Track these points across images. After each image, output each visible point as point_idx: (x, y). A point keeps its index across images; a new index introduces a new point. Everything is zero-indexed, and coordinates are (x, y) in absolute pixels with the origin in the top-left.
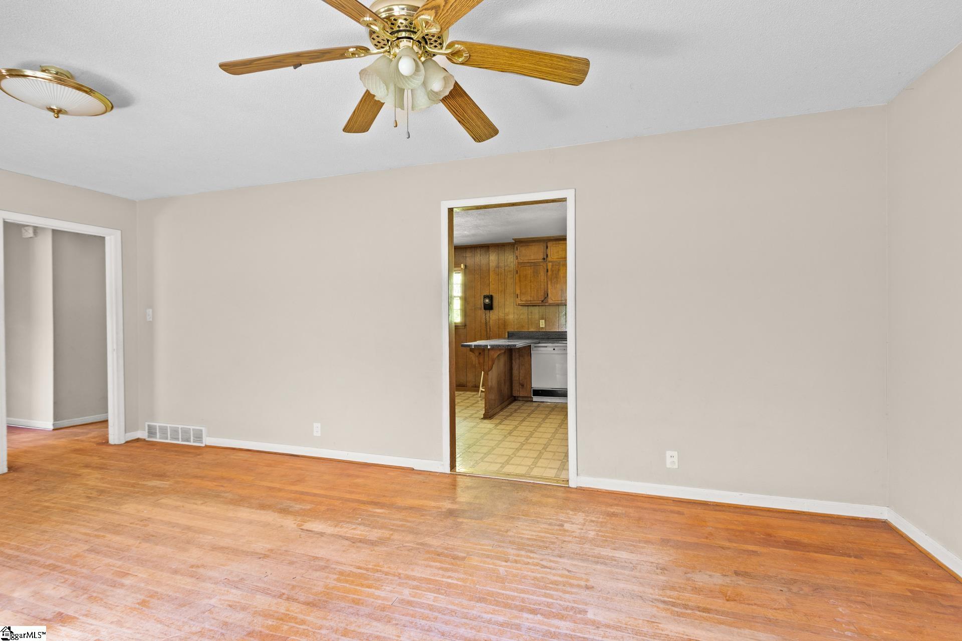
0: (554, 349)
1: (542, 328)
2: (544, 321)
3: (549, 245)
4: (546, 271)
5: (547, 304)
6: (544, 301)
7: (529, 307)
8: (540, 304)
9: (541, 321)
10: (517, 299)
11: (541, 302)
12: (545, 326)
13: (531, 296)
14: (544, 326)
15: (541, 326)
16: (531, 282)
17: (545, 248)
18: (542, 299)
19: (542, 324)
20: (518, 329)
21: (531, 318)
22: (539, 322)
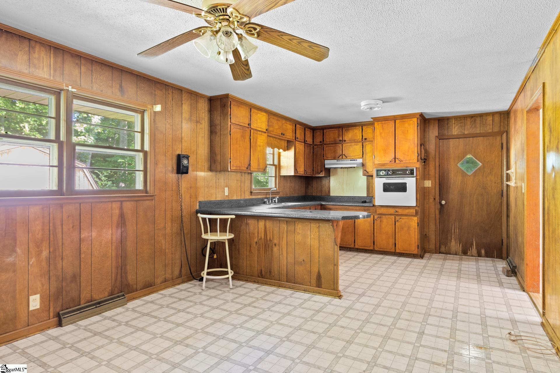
1: (226, 196)
2: (227, 188)
3: (252, 111)
4: (249, 137)
5: (249, 171)
6: (248, 168)
11: (246, 168)
12: (229, 193)
13: (239, 162)
14: (227, 194)
15: (225, 194)
17: (250, 113)
18: (247, 166)
19: (226, 191)
20: (207, 198)
21: (218, 185)
22: (224, 189)
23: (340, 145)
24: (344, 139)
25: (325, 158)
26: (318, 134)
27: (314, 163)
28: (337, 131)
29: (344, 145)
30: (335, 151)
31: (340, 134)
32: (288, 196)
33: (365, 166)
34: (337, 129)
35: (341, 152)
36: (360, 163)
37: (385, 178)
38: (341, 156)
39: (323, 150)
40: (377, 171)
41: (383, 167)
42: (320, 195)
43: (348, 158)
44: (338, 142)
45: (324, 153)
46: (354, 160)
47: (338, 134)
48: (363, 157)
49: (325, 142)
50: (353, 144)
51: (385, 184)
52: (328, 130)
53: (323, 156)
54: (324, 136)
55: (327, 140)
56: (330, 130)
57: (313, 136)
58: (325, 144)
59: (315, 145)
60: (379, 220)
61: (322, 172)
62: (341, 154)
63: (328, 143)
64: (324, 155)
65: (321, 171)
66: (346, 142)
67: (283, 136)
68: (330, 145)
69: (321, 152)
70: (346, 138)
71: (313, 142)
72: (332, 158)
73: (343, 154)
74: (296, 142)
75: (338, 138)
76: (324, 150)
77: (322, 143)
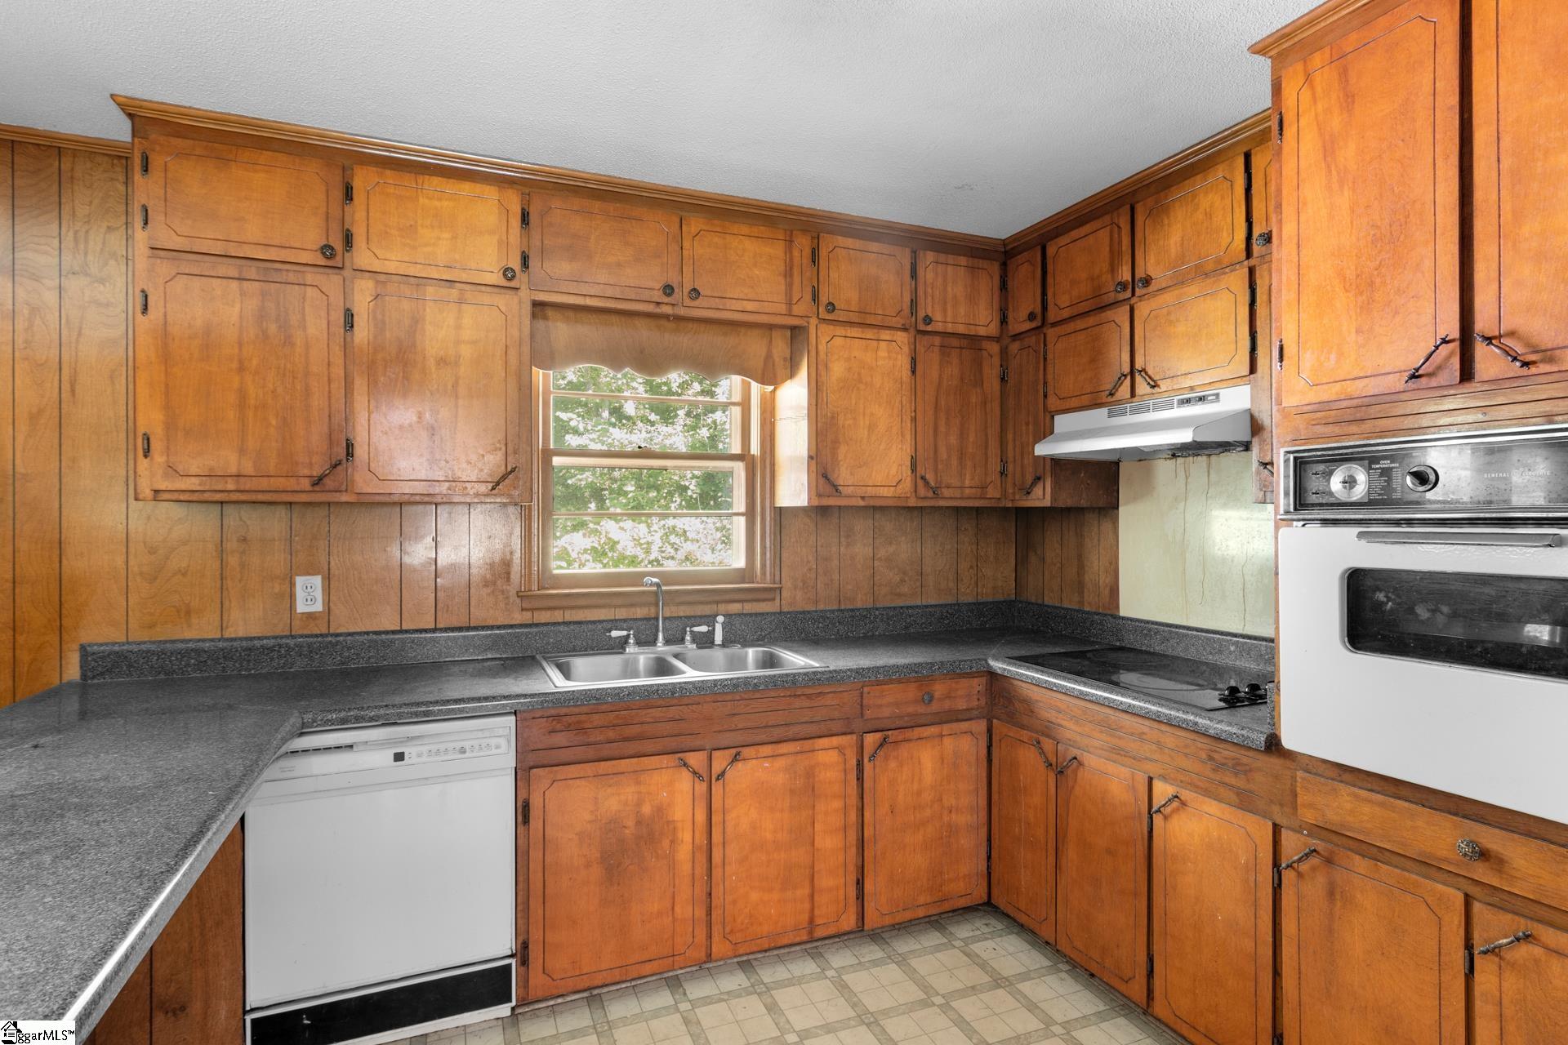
0: (399, 757)
1: (310, 616)
2: (317, 581)
3: (358, 184)
4: (338, 317)
5: (344, 498)
6: (329, 483)
7: (228, 509)
8: (304, 498)
9: (300, 581)
10: (143, 464)
11: (306, 484)
12: (328, 603)
13: (242, 451)
14: (318, 607)
15: (301, 607)
16: (241, 369)
17: (338, 194)
18: (317, 472)
19: (309, 595)
20: (152, 626)
21: (243, 565)
22: (292, 585)
23: (1121, 315)
24: (1140, 274)
25: (1053, 402)
26: (1025, 273)
27: (1010, 436)
28: (1104, 235)
29: (1143, 309)
30: (1096, 356)
31: (1120, 242)
32: (859, 605)
33: (1266, 435)
34: (1107, 219)
35: (1126, 357)
36: (1235, 416)
37: (1356, 530)
38: (1128, 382)
39: (1045, 359)
40: (1301, 465)
41: (1354, 428)
42: (1076, 607)
43: (1164, 386)
44: (1111, 297)
45: (1050, 377)
46: (1201, 399)
47: (1111, 251)
48: (1253, 369)
49: (1052, 316)
50: (1193, 290)
51: (1358, 584)
52: (1063, 240)
53: (1045, 396)
54: (1050, 280)
55: (1063, 299)
56: (1075, 234)
57: (1004, 286)
58: (1054, 325)
59: (1016, 337)
60: (1321, 880)
61: (1040, 486)
62: (1126, 369)
63: (1066, 314)
64: (1050, 392)
65: (1038, 479)
66: (1152, 288)
67: (696, 303)
68: (1071, 327)
69: (1037, 369)
70: (1152, 264)
71: (1004, 321)
72: (1086, 400)
73: (1138, 365)
74: (823, 327)
75: (1113, 269)
76: (1050, 356)
77: (1042, 320)
